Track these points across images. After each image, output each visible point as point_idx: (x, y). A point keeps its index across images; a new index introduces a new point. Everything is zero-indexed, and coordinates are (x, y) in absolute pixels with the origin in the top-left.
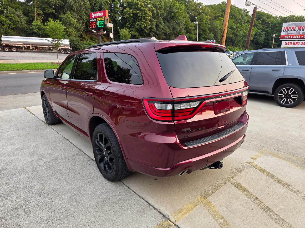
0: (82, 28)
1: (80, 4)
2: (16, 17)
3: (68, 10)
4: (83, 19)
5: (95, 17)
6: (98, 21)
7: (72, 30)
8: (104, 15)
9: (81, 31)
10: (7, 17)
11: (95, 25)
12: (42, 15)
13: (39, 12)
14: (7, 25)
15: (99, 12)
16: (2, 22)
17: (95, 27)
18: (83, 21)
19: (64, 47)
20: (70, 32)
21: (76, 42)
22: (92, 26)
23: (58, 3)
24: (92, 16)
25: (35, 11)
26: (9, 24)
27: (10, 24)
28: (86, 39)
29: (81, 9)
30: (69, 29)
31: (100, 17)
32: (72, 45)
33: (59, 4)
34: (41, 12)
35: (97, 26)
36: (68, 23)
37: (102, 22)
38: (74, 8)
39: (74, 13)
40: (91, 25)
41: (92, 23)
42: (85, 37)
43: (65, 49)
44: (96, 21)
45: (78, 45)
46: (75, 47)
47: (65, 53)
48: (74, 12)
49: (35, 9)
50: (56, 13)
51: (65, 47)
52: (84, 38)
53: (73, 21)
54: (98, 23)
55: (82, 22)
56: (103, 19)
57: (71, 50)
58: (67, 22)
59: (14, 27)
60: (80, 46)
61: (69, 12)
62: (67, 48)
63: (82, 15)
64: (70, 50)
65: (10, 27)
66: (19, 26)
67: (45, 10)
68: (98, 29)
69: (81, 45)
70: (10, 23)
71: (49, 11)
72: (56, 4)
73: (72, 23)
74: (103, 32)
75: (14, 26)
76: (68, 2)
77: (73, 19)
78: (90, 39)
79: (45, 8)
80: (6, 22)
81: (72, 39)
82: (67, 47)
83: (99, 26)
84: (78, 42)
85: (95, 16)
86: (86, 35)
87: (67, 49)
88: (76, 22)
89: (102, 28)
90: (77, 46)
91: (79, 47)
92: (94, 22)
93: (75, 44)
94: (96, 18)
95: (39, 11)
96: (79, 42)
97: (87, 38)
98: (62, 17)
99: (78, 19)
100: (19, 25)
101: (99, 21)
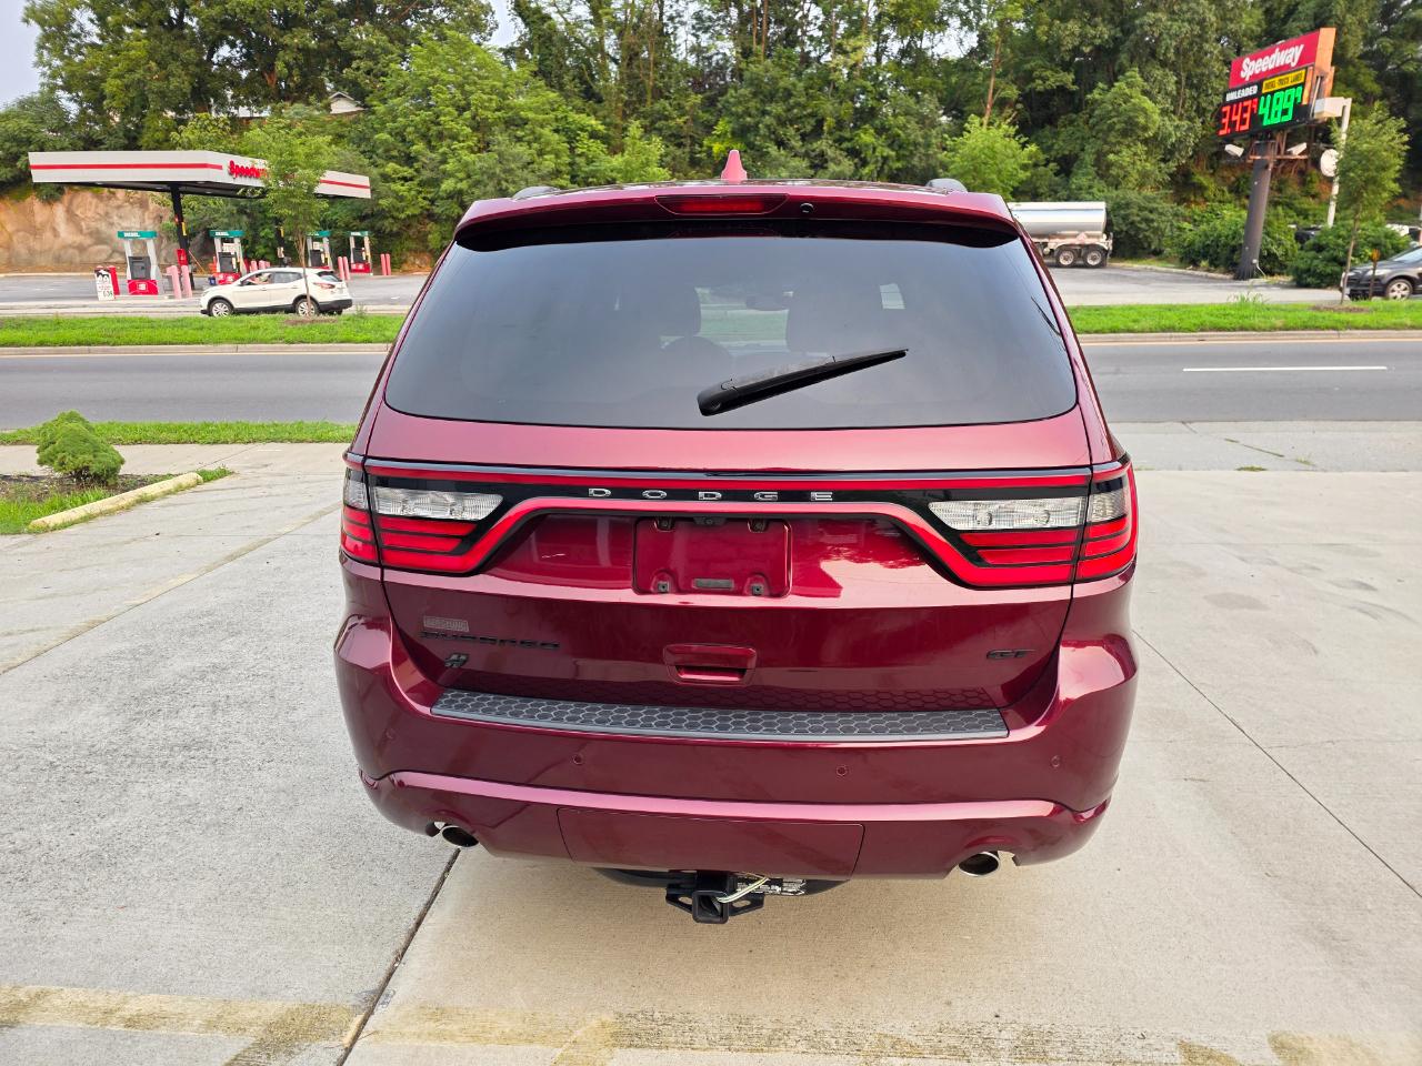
0: (1191, 141)
1: (1202, 23)
2: (913, 125)
3: (1135, 63)
4: (1207, 95)
5: (1254, 76)
6: (1266, 95)
7: (1135, 154)
8: (1307, 58)
9: (1183, 153)
10: (880, 131)
11: (1245, 116)
12: (1013, 106)
13: (1003, 94)
14: (877, 162)
15: (1283, 48)
16: (861, 153)
17: (1246, 127)
18: (1204, 105)
19: (1075, 236)
20: (1122, 167)
21: (1141, 209)
22: (1232, 124)
23: (1095, 37)
24: (1243, 75)
25: (991, 91)
26: (882, 157)
27: (885, 159)
28: (1209, 194)
29: (1201, 48)
30: (1117, 153)
31: (1282, 70)
32: (1118, 225)
33: (1098, 42)
34: (1012, 92)
35: (1256, 119)
36: (1118, 127)
37: (1289, 97)
38: (1167, 48)
39: (1158, 73)
40: (1225, 121)
41: (1231, 110)
42: (1205, 183)
43: (1080, 245)
44: (1259, 94)
45: (1143, 226)
46: (1131, 236)
47: (1073, 266)
48: (1164, 64)
49: (993, 80)
50: (1075, 88)
51: (1083, 239)
52: (1200, 188)
53: (1144, 111)
54: (1264, 106)
55: (1198, 107)
56: (1297, 78)
57: (1106, 251)
58: (1115, 120)
59: (898, 169)
60: (1156, 230)
61: (1134, 74)
62: (1088, 241)
63: (1203, 75)
64: (1104, 249)
65: (886, 171)
66: (915, 161)
67: (1033, 80)
68: (1259, 135)
69: (1162, 226)
70: (888, 152)
71: (1044, 80)
72: (1081, 43)
73: (1137, 123)
74: (1287, 147)
75: (899, 165)
76: (1142, 25)
77: (1148, 104)
78: (1230, 192)
79: (1032, 71)
80: (874, 149)
81: (1124, 198)
82: (1089, 236)
83: (1269, 117)
84: (1151, 212)
85: (1257, 72)
86: (1212, 175)
87: (1088, 246)
88: (1164, 112)
89: (1280, 127)
90: (1139, 228)
91: (1147, 234)
92: (1245, 104)
93: (1132, 223)
94: (1258, 80)
95: (1003, 89)
96: (1157, 209)
97: (1212, 187)
98: (1096, 100)
99: (1175, 101)
100: (916, 159)
101: (1272, 93)
